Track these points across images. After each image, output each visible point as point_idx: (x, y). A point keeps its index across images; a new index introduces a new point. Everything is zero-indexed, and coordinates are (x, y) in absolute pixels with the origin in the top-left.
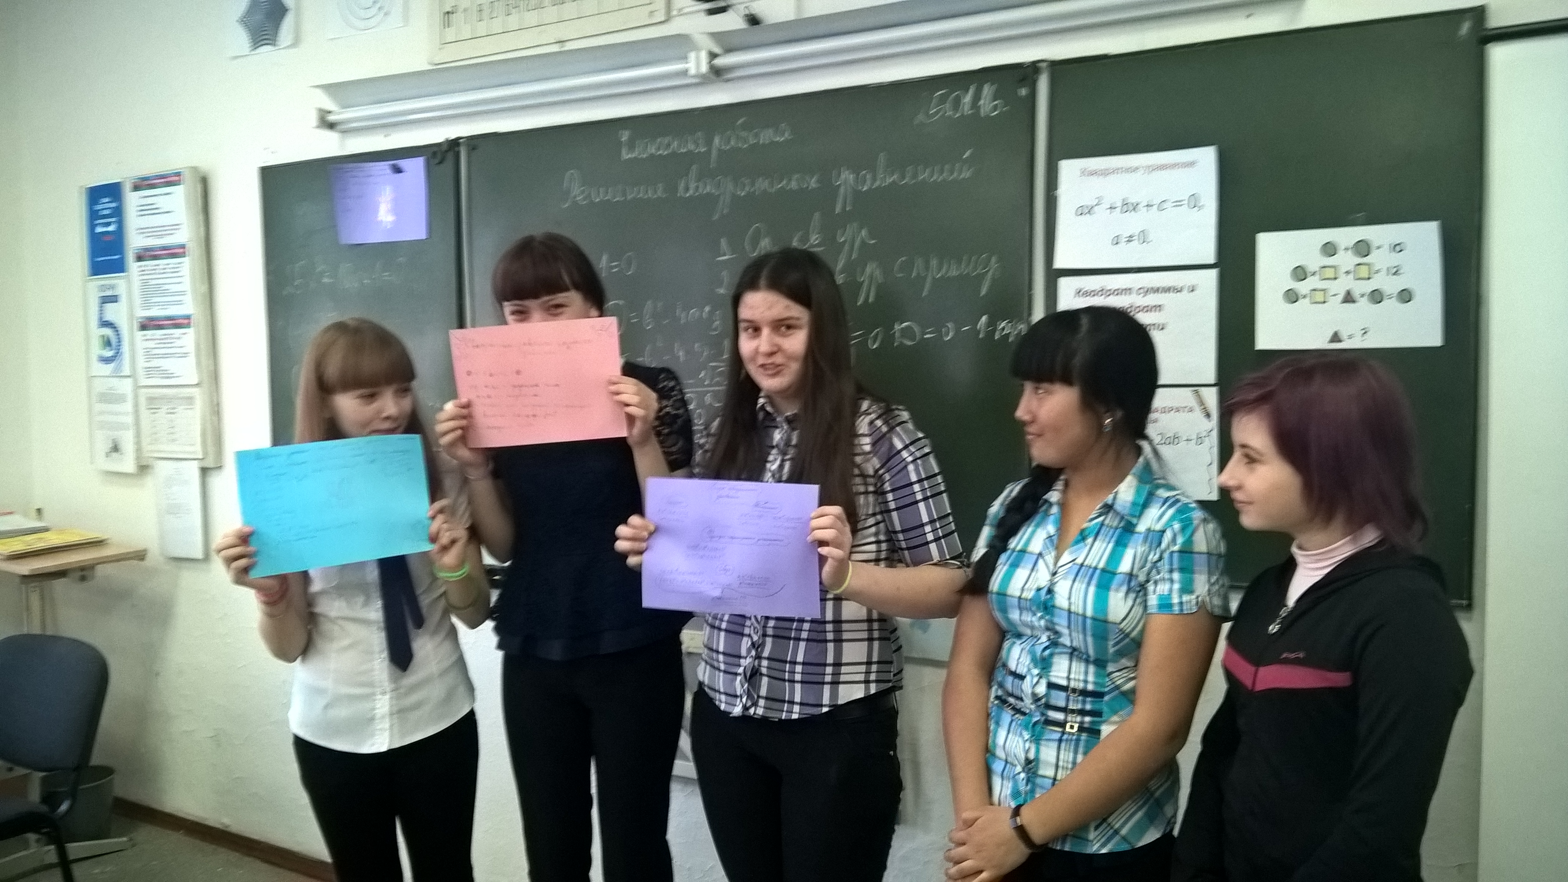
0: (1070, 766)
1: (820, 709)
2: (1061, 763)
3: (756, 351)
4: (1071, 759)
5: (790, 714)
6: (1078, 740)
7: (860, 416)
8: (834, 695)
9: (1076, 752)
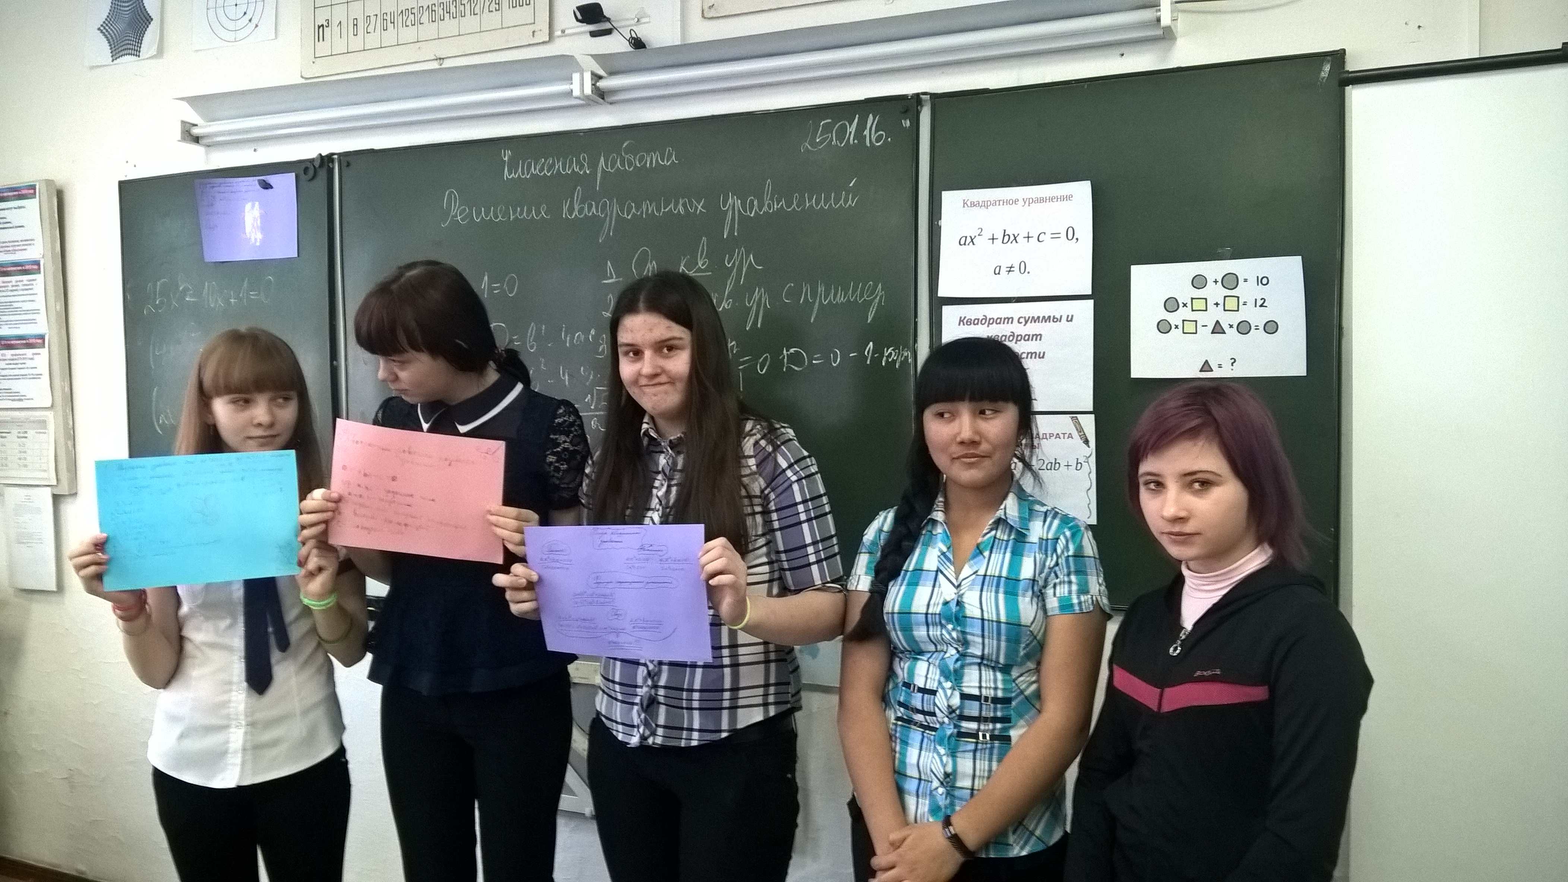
0: (986, 774)
1: (718, 734)
2: (978, 773)
3: (639, 374)
4: (987, 768)
5: (689, 741)
6: (992, 748)
7: (745, 438)
8: (733, 719)
9: (990, 760)
